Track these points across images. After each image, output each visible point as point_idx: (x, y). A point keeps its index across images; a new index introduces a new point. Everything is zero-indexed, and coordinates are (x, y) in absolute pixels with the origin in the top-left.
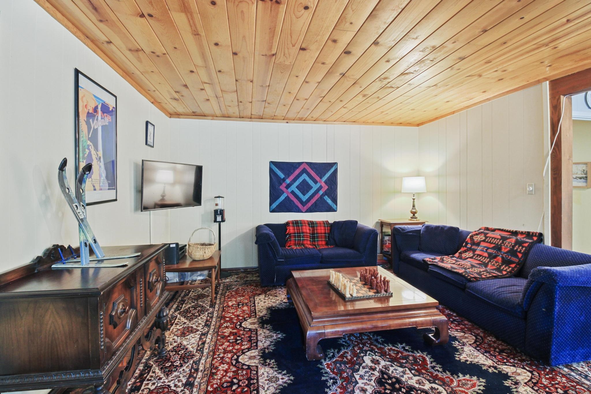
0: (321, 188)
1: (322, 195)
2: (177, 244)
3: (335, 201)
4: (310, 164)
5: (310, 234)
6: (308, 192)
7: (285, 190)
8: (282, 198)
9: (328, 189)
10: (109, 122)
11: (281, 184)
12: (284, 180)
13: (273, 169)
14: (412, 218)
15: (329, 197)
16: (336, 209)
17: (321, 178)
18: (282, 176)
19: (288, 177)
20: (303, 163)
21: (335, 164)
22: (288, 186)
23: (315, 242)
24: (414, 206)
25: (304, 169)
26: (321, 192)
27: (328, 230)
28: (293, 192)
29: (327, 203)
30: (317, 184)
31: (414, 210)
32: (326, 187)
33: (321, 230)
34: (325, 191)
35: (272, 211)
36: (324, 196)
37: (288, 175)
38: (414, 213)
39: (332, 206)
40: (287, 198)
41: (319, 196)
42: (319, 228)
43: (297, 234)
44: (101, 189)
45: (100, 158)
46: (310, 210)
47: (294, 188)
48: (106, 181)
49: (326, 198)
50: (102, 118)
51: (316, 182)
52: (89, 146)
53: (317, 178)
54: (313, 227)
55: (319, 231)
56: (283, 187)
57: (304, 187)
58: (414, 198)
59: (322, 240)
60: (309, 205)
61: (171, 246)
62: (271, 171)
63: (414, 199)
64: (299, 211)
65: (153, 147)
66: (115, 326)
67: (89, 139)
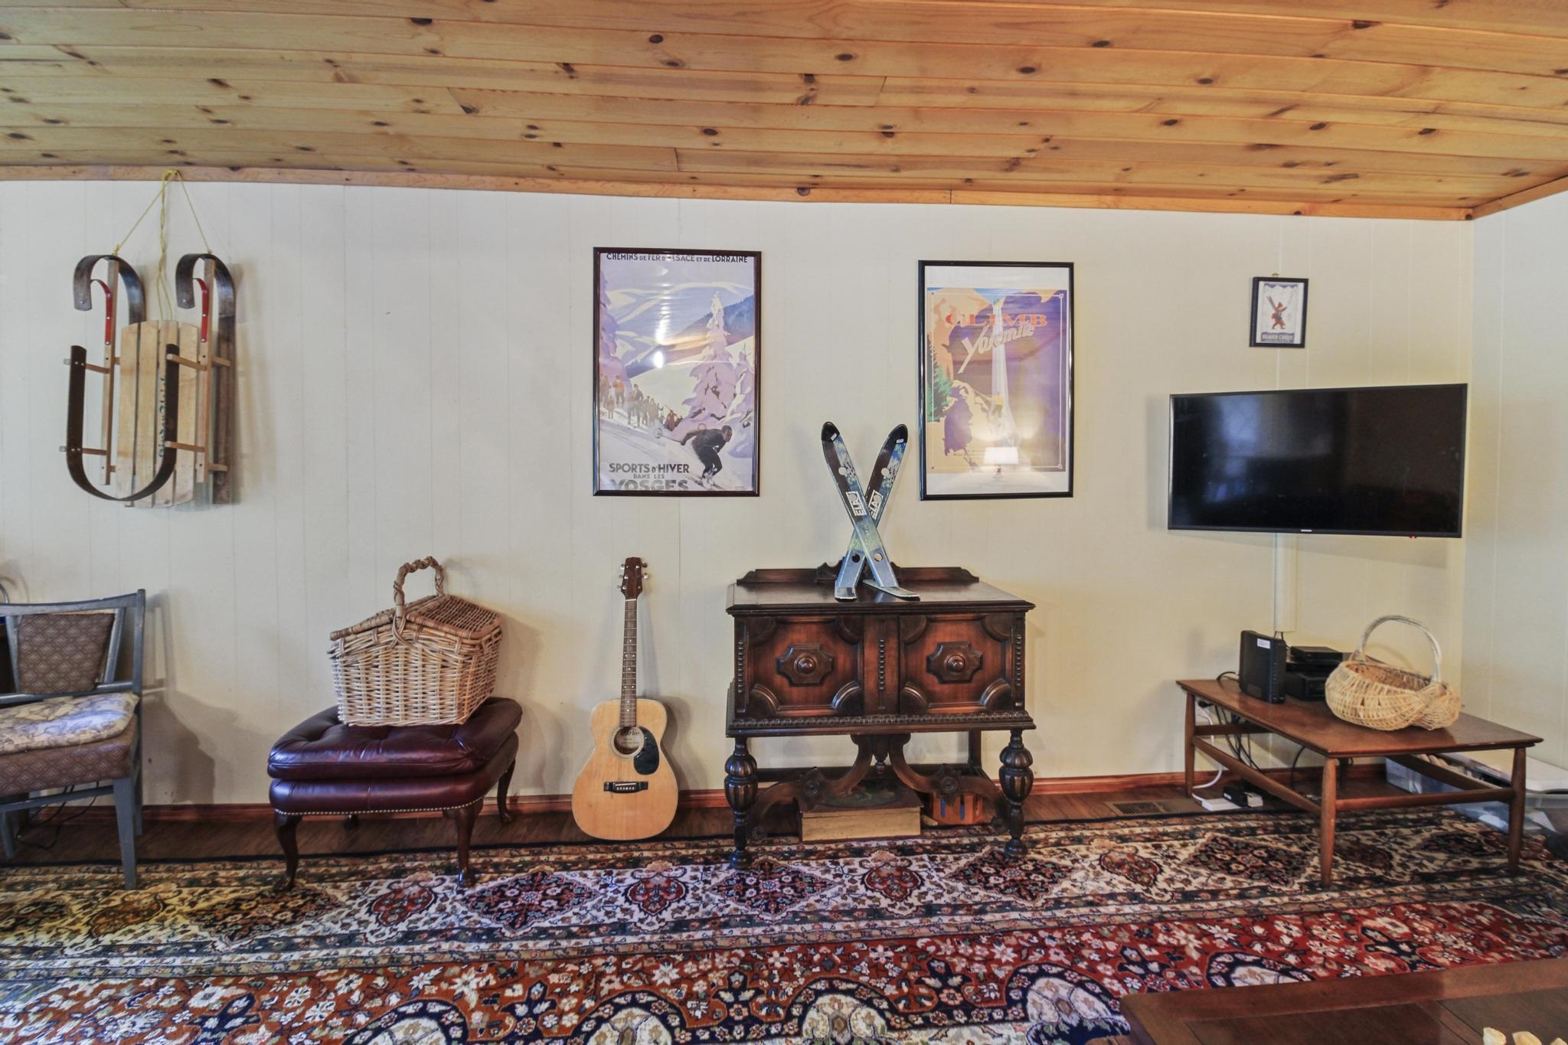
10: (1039, 328)
50: (1006, 328)
65: (1302, 345)
66: (792, 684)
67: (957, 377)
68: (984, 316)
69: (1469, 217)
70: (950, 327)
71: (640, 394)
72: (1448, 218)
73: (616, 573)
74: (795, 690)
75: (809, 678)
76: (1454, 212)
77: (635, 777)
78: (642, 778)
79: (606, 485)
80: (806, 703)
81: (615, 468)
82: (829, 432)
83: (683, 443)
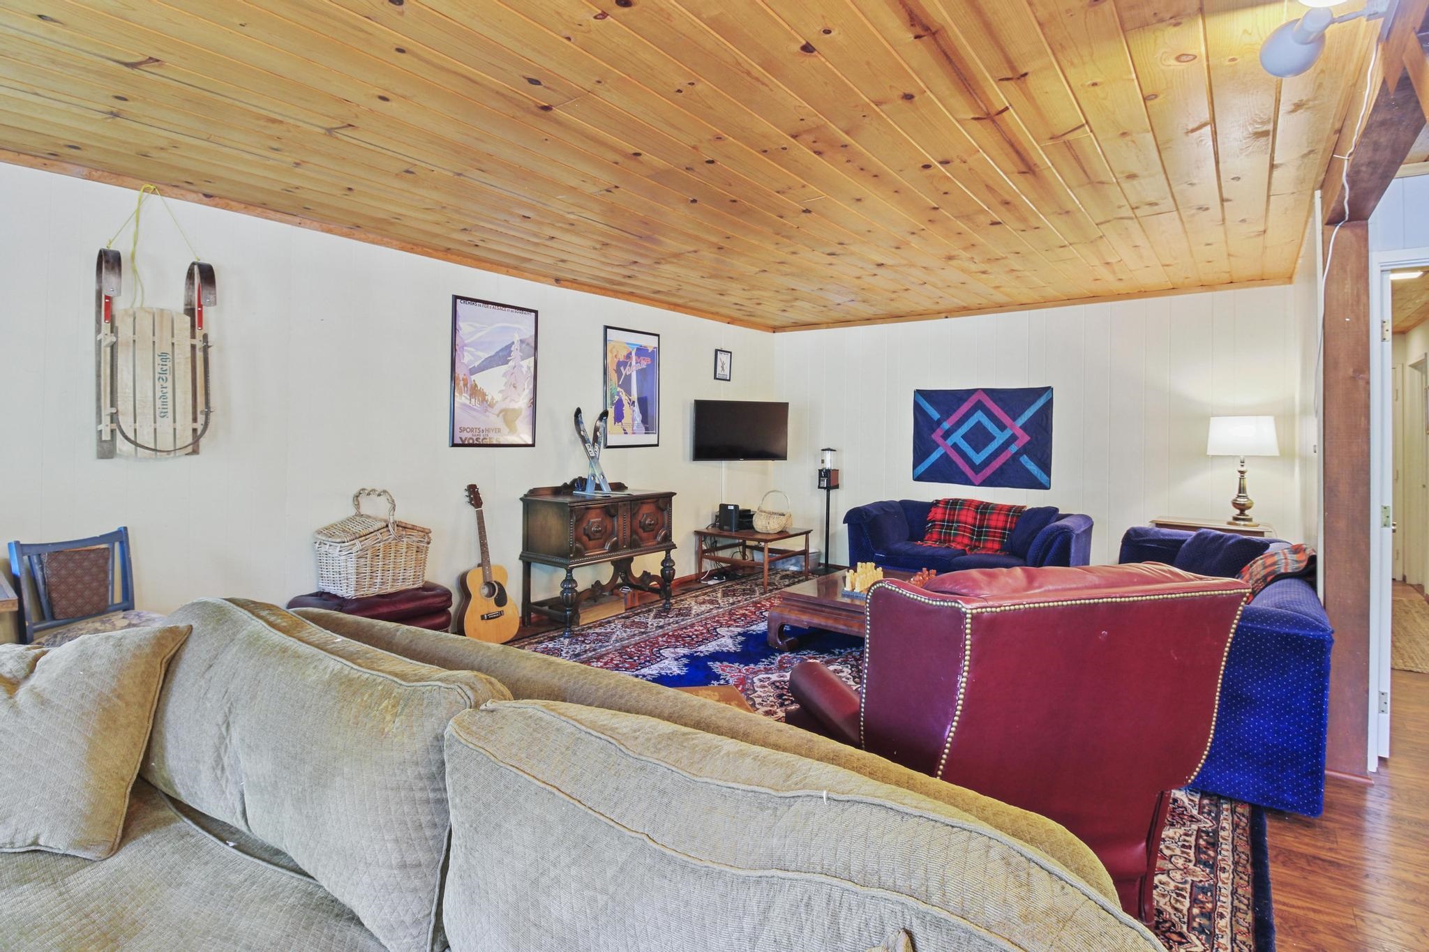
0: (1013, 439)
1: (1016, 453)
2: (736, 507)
3: (1046, 467)
4: (990, 392)
5: (974, 526)
6: (985, 446)
7: (940, 440)
8: (935, 456)
9: (1029, 443)
10: (647, 365)
11: (934, 431)
12: (939, 423)
13: (921, 404)
14: (1236, 519)
15: (1030, 458)
16: (1047, 485)
17: (1014, 419)
18: (935, 415)
19: (948, 417)
20: (976, 390)
21: (1048, 389)
22: (947, 435)
23: (980, 542)
24: (1242, 490)
25: (979, 401)
26: (1014, 448)
27: (1011, 522)
28: (955, 446)
29: (1027, 471)
30: (1006, 431)
31: (1241, 501)
32: (1027, 438)
33: (996, 521)
34: (1024, 446)
35: (918, 478)
36: (1022, 455)
37: (946, 414)
38: (1242, 508)
39: (1039, 477)
40: (945, 457)
41: (1009, 456)
42: (994, 517)
43: (948, 522)
44: (634, 433)
45: (634, 402)
46: (989, 482)
47: (957, 437)
48: (642, 425)
49: (1025, 459)
50: (637, 363)
51: (1002, 427)
52: (618, 392)
53: (1006, 419)
54: (983, 514)
55: (993, 523)
56: (936, 436)
57: (979, 438)
58: (1242, 469)
59: (994, 540)
60: (988, 471)
61: (730, 508)
62: (917, 408)
63: (1242, 472)
64: (967, 481)
65: (729, 380)
66: (590, 539)
67: (619, 386)
68: (629, 356)
69: (774, 332)
70: (616, 360)
71: (476, 386)
72: (768, 331)
73: (462, 496)
74: (591, 542)
75: (598, 535)
76: (770, 330)
77: (495, 609)
78: (500, 609)
79: (458, 441)
80: (595, 548)
81: (462, 430)
82: (578, 411)
83: (498, 416)
